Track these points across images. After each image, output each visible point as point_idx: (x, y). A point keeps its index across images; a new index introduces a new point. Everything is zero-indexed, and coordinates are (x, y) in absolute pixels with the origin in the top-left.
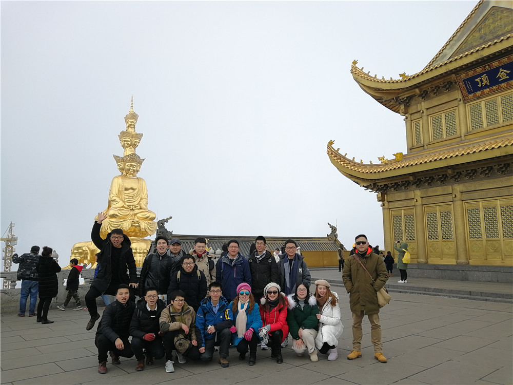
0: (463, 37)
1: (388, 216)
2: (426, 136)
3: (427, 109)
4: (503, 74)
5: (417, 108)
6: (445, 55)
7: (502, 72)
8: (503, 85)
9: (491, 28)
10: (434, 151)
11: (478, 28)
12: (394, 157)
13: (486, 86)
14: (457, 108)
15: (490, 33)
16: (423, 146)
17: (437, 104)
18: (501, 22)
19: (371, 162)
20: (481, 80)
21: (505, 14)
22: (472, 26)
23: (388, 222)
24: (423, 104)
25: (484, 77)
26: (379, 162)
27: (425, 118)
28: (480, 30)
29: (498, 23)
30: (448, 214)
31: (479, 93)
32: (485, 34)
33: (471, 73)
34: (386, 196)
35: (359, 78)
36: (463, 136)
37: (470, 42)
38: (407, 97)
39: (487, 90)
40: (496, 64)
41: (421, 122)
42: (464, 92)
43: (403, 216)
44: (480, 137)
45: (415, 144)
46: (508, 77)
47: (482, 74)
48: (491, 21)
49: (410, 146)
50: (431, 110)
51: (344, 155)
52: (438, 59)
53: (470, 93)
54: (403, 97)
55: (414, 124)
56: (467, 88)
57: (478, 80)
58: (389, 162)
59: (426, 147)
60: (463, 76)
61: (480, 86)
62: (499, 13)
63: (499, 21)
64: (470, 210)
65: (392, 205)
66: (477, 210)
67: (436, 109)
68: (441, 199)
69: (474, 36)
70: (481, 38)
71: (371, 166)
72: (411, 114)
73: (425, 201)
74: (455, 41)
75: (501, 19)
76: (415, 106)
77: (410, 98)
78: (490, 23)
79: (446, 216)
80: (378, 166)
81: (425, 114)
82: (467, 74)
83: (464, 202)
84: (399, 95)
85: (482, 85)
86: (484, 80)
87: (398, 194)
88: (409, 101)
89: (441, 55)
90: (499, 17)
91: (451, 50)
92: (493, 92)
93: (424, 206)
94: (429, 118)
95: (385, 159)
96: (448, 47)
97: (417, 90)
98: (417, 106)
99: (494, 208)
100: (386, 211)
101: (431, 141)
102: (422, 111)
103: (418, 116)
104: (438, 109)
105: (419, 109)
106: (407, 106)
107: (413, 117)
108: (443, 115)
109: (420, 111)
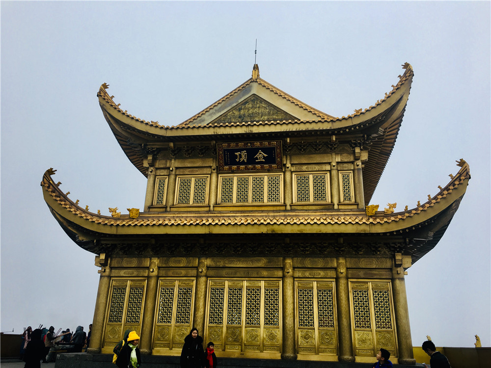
0: (223, 110)
1: (107, 286)
2: (171, 197)
3: (177, 168)
4: (261, 156)
5: (166, 164)
6: (203, 121)
7: (260, 154)
8: (258, 166)
9: (250, 112)
10: (180, 215)
11: (238, 108)
12: (128, 213)
13: (243, 163)
14: (209, 175)
15: (248, 116)
16: (166, 207)
18: (259, 110)
19: (99, 211)
20: (240, 155)
21: (263, 105)
22: (233, 103)
23: (105, 295)
24: (173, 161)
25: (244, 153)
26: (109, 215)
27: (172, 177)
28: (240, 110)
29: (256, 110)
30: (187, 291)
31: (235, 167)
32: (244, 115)
33: (233, 145)
34: (109, 259)
35: (107, 106)
36: (212, 206)
37: (229, 117)
38: (157, 148)
39: (242, 167)
40: (257, 144)
41: (167, 180)
42: (221, 162)
43: (128, 289)
44: (231, 211)
45: (155, 203)
46: (264, 160)
47: (243, 150)
48: (250, 106)
49: (149, 204)
50: (181, 170)
51: (65, 193)
52: (195, 121)
53: (226, 164)
54: (153, 147)
55: (157, 181)
56: (225, 158)
57: (237, 154)
58: (122, 218)
59: (168, 209)
60: (225, 145)
61: (237, 160)
62: (258, 102)
63: (257, 109)
64: (213, 289)
65: (115, 273)
66: (222, 290)
67: (187, 171)
68: (183, 272)
69: (233, 113)
70: (240, 117)
71: (99, 216)
72: (157, 169)
73: (163, 272)
74: (216, 110)
75: (259, 107)
76: (164, 162)
77: (159, 150)
78: (249, 107)
79: (185, 293)
80: (107, 218)
81: (173, 173)
82: (229, 146)
83: (208, 279)
84: (148, 144)
85: (240, 160)
86: (243, 156)
87: (128, 259)
88: (158, 153)
89: (199, 119)
90: (258, 105)
91: (210, 117)
92: (247, 170)
93: (160, 278)
94: (177, 178)
95: (117, 211)
96: (207, 113)
97: (172, 145)
98: (167, 162)
99: (240, 290)
100: (106, 280)
101: (175, 204)
102: (171, 169)
103: (165, 172)
104: (189, 171)
105: (168, 165)
106: (154, 159)
107: (159, 172)
108: (193, 180)
109: (169, 168)
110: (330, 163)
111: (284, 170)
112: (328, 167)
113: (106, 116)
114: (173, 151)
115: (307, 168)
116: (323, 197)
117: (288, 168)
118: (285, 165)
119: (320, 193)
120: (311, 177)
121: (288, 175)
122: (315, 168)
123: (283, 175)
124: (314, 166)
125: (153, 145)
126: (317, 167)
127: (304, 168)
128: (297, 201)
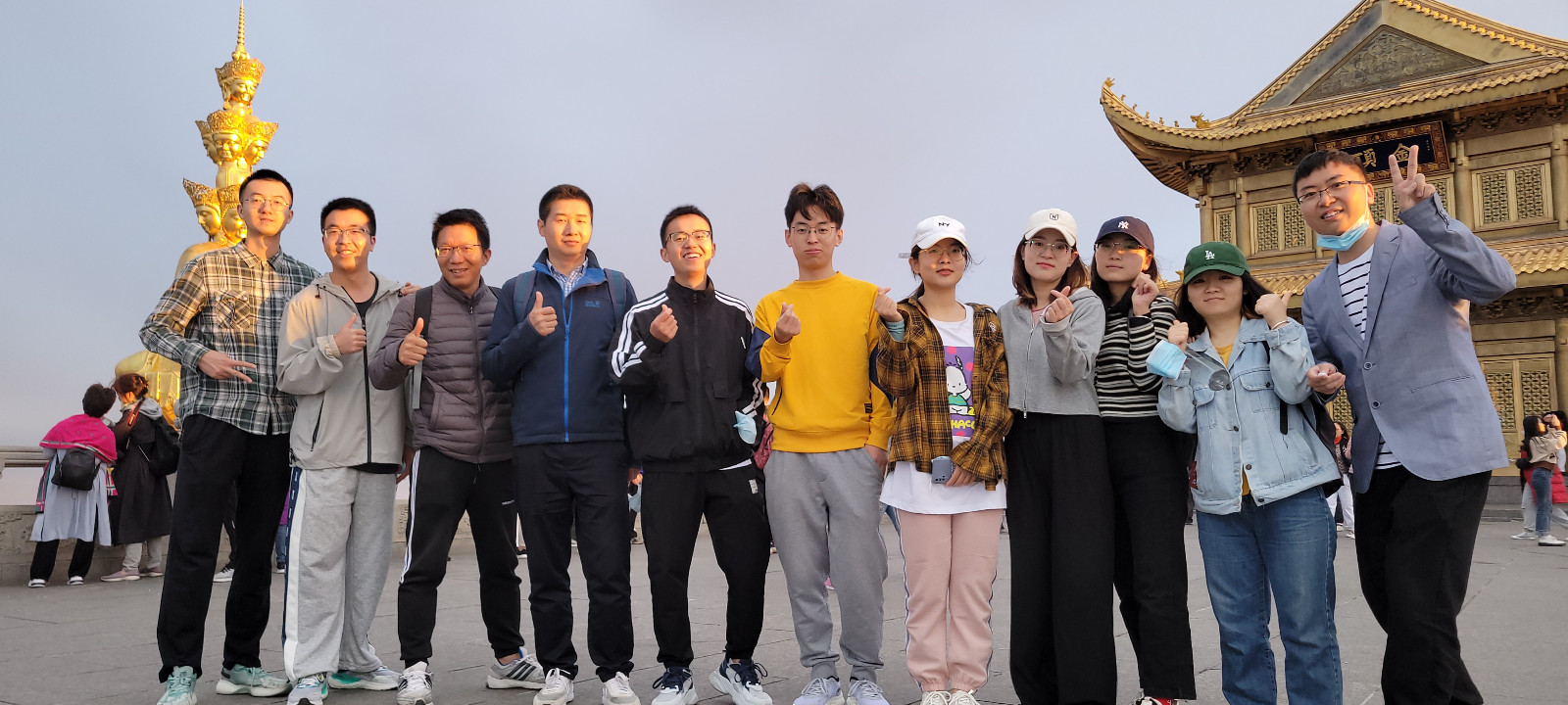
2: (1245, 242)
3: (1248, 192)
5: (1228, 187)
6: (1286, 96)
9: (1378, 62)
11: (1353, 58)
15: (1375, 71)
17: (1269, 186)
18: (1396, 55)
21: (1405, 44)
25: (1369, 154)
27: (1242, 208)
28: (1356, 62)
29: (1391, 57)
32: (1366, 71)
33: (1346, 143)
35: (1118, 119)
37: (1338, 81)
38: (1208, 164)
40: (1393, 134)
41: (1233, 215)
47: (1366, 148)
48: (1378, 49)
50: (1257, 194)
54: (1201, 163)
55: (1217, 217)
62: (1394, 39)
63: (1392, 53)
67: (1267, 195)
69: (1344, 71)
70: (1358, 76)
72: (1213, 198)
75: (1396, 50)
76: (1223, 184)
77: (1212, 167)
78: (1376, 53)
81: (1243, 201)
84: (1192, 159)
86: (1368, 158)
88: (1210, 171)
90: (1393, 46)
91: (1298, 87)
94: (1251, 209)
96: (1292, 81)
98: (1229, 183)
101: (1253, 252)
102: (1238, 196)
103: (1228, 202)
104: (1271, 195)
105: (1232, 190)
106: (1206, 182)
107: (1218, 203)
108: (1280, 208)
109: (1234, 194)
110: (1549, 144)
111: (1453, 170)
112: (1546, 152)
113: (1118, 133)
114: (1236, 165)
115: (1500, 160)
116: (1538, 209)
117: (1461, 165)
118: (1453, 160)
119: (1529, 200)
120: (1511, 175)
121: (1463, 177)
122: (1518, 157)
123: (1452, 179)
124: (1514, 154)
125: (1201, 160)
126: (1522, 156)
127: (1495, 160)
128: (1484, 223)
